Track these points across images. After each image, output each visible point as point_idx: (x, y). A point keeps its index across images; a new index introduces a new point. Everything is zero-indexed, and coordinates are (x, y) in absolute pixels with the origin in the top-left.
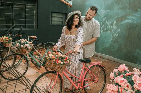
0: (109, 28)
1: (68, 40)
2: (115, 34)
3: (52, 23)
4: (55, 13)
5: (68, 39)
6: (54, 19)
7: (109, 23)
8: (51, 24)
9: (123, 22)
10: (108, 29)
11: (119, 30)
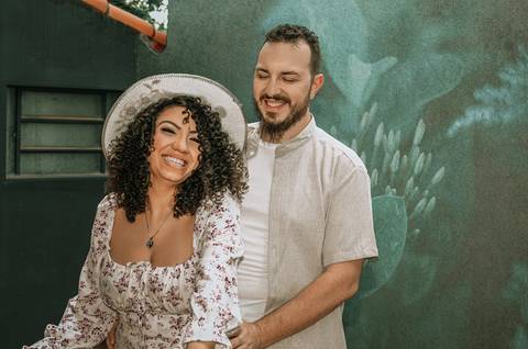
0: (394, 166)
1: (132, 302)
2: (422, 203)
3: (16, 170)
4: (41, 96)
5: (130, 294)
6: (32, 137)
7: (393, 140)
8: (10, 176)
9: (458, 124)
10: (389, 172)
11: (439, 174)
